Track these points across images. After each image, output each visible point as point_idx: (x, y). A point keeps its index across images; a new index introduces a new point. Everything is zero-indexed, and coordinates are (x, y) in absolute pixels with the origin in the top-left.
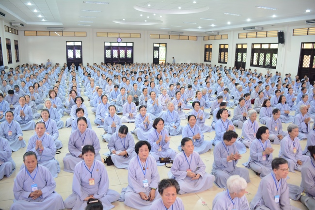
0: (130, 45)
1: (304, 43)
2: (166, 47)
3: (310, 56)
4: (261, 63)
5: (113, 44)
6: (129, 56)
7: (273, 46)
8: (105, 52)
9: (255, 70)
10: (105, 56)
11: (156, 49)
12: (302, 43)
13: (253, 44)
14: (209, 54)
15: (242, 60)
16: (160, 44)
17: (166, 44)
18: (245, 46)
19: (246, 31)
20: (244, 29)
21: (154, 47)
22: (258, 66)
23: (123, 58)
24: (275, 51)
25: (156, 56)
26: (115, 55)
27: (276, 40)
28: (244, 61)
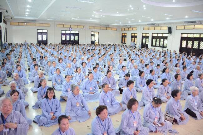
0: (77, 32)
1: (182, 34)
2: (99, 34)
3: (186, 41)
4: (158, 45)
5: (67, 32)
6: (76, 39)
7: (165, 35)
8: (62, 36)
9: (155, 49)
10: (62, 39)
11: (93, 35)
12: (181, 34)
13: (153, 34)
14: (125, 39)
15: (146, 42)
16: (95, 32)
17: (99, 32)
18: (147, 35)
19: (148, 26)
20: (148, 25)
21: (92, 34)
22: (156, 46)
23: (72, 40)
24: (166, 38)
25: (93, 40)
26: (68, 39)
27: (167, 32)
28: (147, 43)
